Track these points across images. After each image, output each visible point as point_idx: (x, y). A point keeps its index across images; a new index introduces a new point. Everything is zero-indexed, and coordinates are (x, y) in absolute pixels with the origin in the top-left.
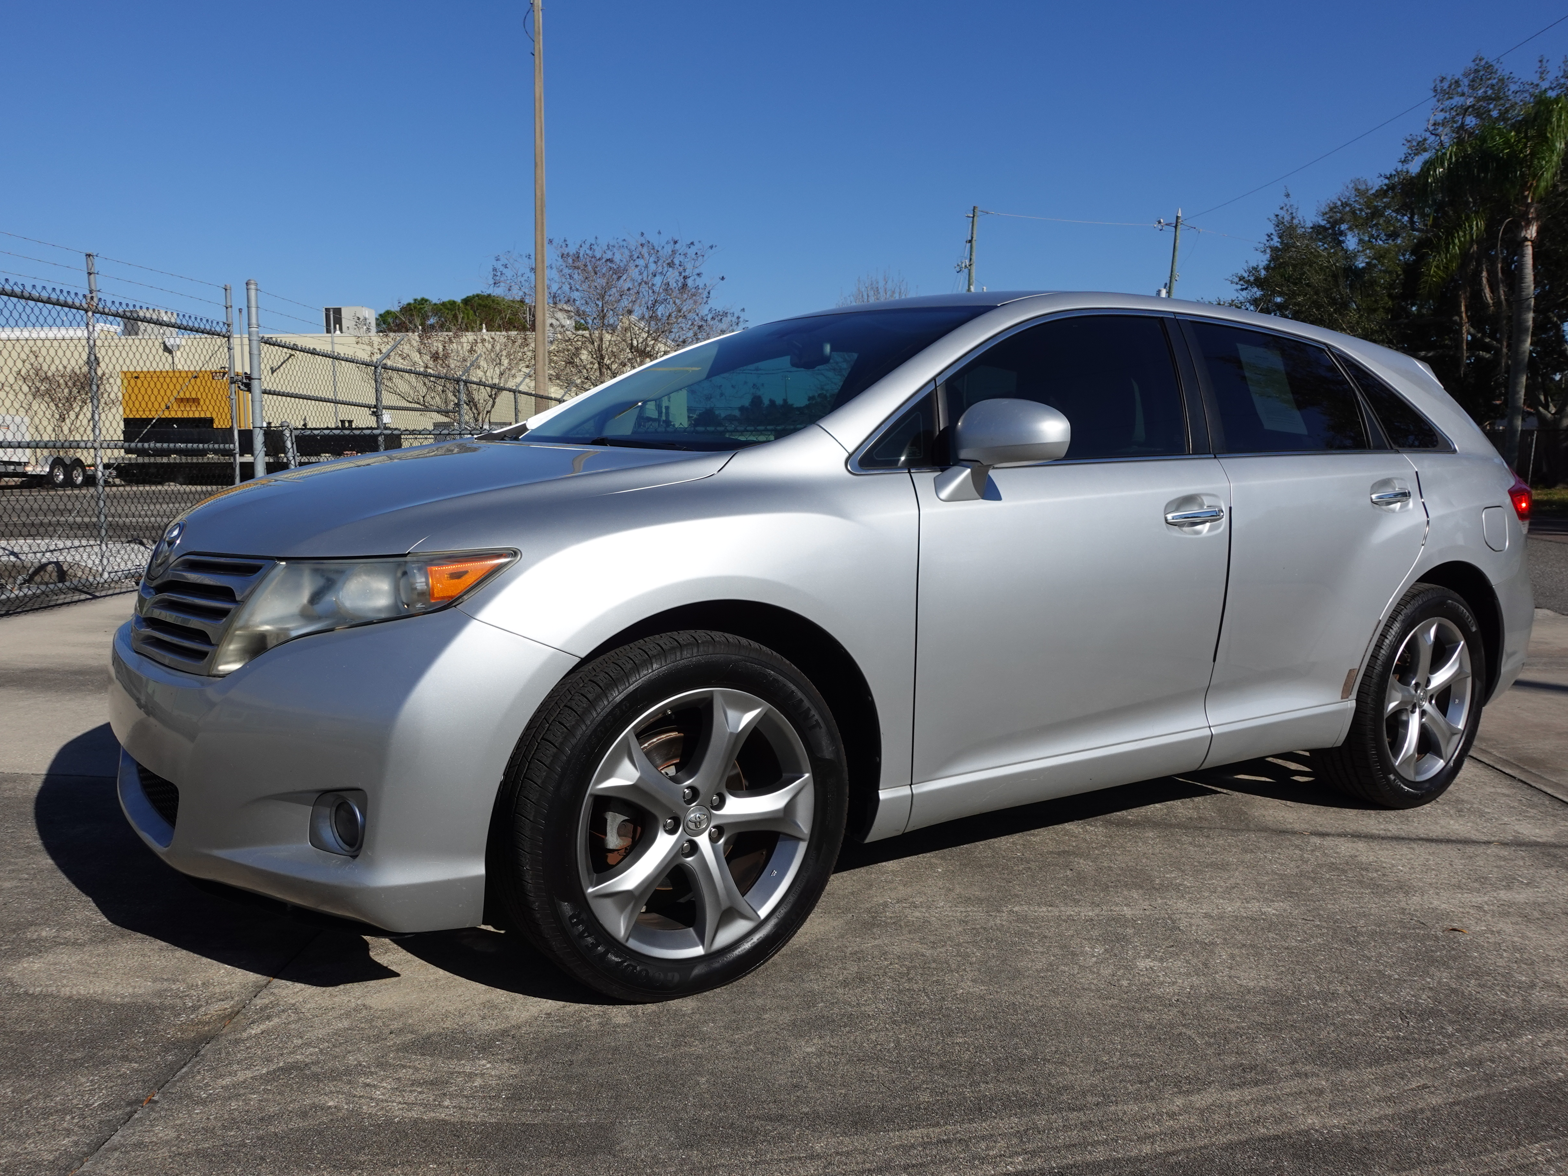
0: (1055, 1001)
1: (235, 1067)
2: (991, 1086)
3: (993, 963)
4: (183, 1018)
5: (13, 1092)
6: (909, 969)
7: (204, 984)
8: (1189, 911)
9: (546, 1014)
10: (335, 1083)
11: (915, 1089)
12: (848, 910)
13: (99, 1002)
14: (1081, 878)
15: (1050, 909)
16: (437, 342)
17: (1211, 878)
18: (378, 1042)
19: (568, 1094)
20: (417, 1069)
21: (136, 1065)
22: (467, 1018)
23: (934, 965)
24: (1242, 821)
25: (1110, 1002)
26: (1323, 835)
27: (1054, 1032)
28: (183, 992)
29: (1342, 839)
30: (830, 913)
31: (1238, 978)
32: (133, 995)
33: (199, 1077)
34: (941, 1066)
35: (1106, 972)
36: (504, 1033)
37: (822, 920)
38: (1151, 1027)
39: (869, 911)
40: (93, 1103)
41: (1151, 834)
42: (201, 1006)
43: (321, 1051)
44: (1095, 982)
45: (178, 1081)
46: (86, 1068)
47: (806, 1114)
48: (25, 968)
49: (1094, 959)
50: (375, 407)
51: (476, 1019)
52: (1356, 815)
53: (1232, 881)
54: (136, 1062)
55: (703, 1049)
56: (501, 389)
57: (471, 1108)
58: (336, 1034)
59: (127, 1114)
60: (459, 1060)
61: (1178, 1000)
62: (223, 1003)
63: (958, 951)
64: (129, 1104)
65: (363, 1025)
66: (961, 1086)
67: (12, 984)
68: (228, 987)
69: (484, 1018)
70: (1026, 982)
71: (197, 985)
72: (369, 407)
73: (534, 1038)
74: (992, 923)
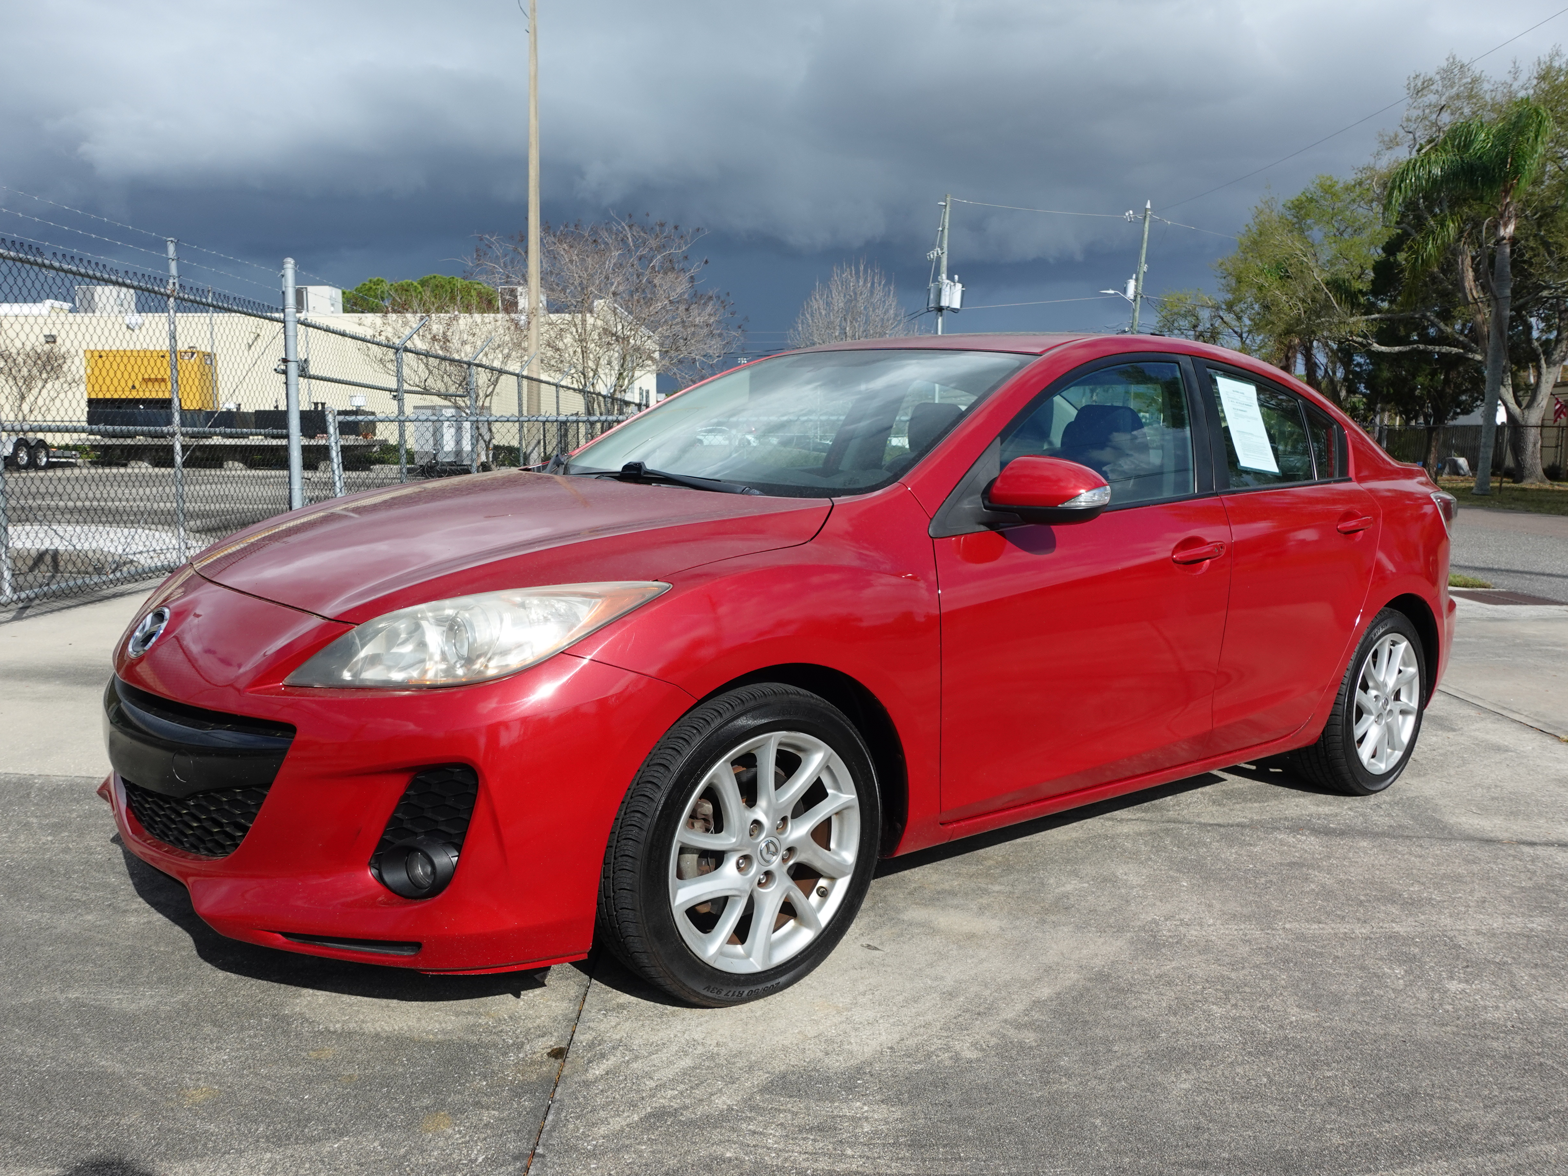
0: (1394, 1029)
1: (602, 1114)
2: (1394, 1125)
3: (1303, 986)
4: (512, 1057)
5: (382, 1147)
6: (1225, 993)
7: (511, 1018)
8: (1458, 927)
9: (888, 1048)
10: (718, 1130)
11: (1320, 1129)
12: (1120, 930)
13: (412, 1040)
14: (1327, 894)
15: (1321, 925)
16: (437, 323)
17: (1455, 892)
18: (733, 1083)
19: (968, 1139)
20: (795, 1114)
21: (496, 1113)
22: (809, 1055)
23: (1248, 990)
24: (1443, 829)
25: (1449, 1028)
26: (1532, 844)
27: (1416, 1064)
28: (494, 1027)
29: (1551, 848)
30: (1105, 932)
31: (1555, 1000)
32: (444, 1032)
33: (571, 1126)
34: (1331, 1104)
35: (1424, 995)
36: (859, 1070)
37: (1102, 940)
38: (1505, 1057)
39: (1143, 928)
40: (476, 1160)
41: (1365, 844)
42: (523, 1044)
43: (681, 1093)
44: (1419, 1006)
45: (550, 1131)
46: (445, 1116)
47: (1229, 1160)
48: (309, 1001)
49: (1401, 981)
50: (396, 391)
51: (820, 1055)
52: (1547, 822)
53: (1477, 895)
54: (493, 1109)
55: (1076, 1086)
56: (501, 372)
57: (879, 1158)
58: (685, 1074)
59: (520, 1170)
60: (832, 1102)
61: (1513, 1027)
62: (545, 1039)
63: (1262, 973)
64: (516, 1158)
65: (707, 1064)
66: (1365, 1125)
67: (307, 1020)
68: (538, 1021)
69: (827, 1054)
70: (1352, 1008)
71: (505, 1020)
72: (390, 391)
73: (892, 1076)
74: (1274, 943)
